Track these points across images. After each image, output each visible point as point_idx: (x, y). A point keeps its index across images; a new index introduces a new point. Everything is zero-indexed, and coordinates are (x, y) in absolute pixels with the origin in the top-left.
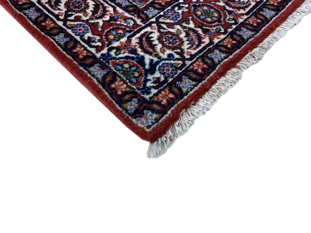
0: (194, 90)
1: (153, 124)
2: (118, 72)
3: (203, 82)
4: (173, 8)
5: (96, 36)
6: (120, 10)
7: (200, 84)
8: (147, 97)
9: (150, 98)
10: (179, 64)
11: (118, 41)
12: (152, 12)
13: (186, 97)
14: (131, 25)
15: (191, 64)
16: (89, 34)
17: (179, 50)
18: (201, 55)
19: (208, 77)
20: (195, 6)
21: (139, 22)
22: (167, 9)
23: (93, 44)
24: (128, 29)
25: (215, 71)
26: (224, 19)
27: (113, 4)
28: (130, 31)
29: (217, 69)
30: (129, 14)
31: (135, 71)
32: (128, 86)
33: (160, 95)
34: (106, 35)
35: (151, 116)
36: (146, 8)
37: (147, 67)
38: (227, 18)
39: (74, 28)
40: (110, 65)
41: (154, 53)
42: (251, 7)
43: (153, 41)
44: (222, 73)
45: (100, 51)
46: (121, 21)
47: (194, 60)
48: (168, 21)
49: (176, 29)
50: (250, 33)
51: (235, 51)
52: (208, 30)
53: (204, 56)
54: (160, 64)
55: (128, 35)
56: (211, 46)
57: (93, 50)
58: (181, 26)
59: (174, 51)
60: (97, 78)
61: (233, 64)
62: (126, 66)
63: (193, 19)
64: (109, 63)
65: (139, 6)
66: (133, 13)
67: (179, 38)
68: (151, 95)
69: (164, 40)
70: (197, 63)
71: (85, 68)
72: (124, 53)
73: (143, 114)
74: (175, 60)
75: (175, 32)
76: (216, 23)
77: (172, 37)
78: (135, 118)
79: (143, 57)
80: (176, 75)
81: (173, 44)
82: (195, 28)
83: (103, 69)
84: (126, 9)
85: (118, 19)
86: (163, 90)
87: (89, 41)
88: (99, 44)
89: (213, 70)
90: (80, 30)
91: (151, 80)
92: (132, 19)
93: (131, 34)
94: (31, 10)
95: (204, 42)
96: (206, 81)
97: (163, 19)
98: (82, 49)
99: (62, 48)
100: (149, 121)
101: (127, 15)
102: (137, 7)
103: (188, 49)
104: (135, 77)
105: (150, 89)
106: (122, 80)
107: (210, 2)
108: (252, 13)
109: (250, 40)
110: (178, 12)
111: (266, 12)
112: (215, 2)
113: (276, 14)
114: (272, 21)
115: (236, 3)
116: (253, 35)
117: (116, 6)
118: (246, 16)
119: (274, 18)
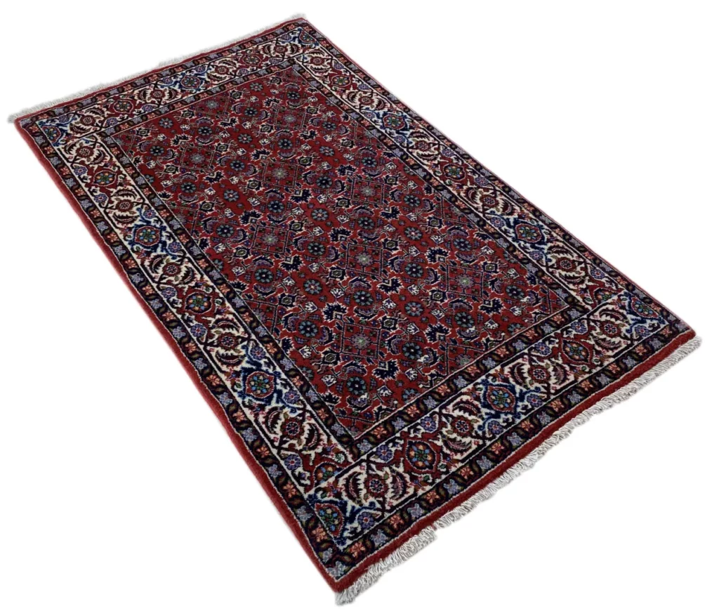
0: (385, 545)
1: (342, 575)
2: (320, 518)
3: (396, 538)
4: (387, 444)
5: (306, 472)
6: (334, 441)
7: (392, 540)
8: (341, 548)
9: (344, 549)
10: (378, 515)
11: (326, 480)
12: (365, 447)
13: (376, 552)
14: (342, 461)
15: (389, 518)
16: (300, 469)
17: (381, 499)
18: (401, 507)
19: (401, 534)
20: (411, 443)
21: (350, 459)
22: (381, 445)
23: (303, 482)
24: (338, 467)
25: (410, 528)
26: (436, 465)
27: (328, 431)
28: (339, 470)
29: (412, 526)
30: (342, 446)
31: (336, 518)
32: (327, 535)
33: (353, 547)
34: (316, 472)
35: (341, 567)
36: (360, 441)
37: (348, 514)
38: (440, 464)
39: (287, 460)
40: (315, 509)
41: (357, 499)
42: (470, 451)
43: (359, 484)
44: (416, 532)
45: (308, 491)
46: (332, 455)
47: (394, 512)
48: (379, 460)
49: (384, 472)
50: (458, 488)
51: (434, 508)
52: (416, 477)
53: (403, 510)
54: (361, 513)
55: (337, 474)
56: (414, 499)
57: (301, 489)
58: (390, 468)
59: (378, 499)
60: (301, 522)
61: (429, 522)
62: (329, 511)
63: (404, 462)
64: (314, 506)
65: (353, 436)
66: (346, 446)
67: (385, 484)
68: (345, 546)
69: (370, 484)
70: (395, 517)
71: (292, 509)
72: (330, 496)
73: (335, 565)
74: (375, 510)
75: (383, 476)
76: (427, 469)
77: (378, 482)
78: (328, 567)
79: (346, 503)
80: (373, 527)
81: (378, 490)
82: (403, 474)
83: (308, 513)
84: (339, 439)
85: (330, 452)
86: (357, 542)
87: (299, 478)
88: (308, 482)
89: (408, 527)
90: (293, 462)
91: (348, 530)
92: (343, 453)
93: (339, 473)
94: (248, 431)
95: (408, 493)
96: (398, 538)
97: (374, 457)
98: (292, 486)
99: (274, 482)
100: (339, 572)
101: (340, 447)
102: (352, 438)
103: (390, 498)
104: (334, 525)
105: (345, 540)
106: (323, 527)
107: (428, 439)
108: (468, 460)
109: (454, 497)
110: (391, 451)
111: (483, 462)
112: (434, 440)
113: (493, 467)
114: (485, 475)
115: (456, 443)
116: (459, 491)
117: (330, 434)
118: (460, 465)
119: (489, 472)
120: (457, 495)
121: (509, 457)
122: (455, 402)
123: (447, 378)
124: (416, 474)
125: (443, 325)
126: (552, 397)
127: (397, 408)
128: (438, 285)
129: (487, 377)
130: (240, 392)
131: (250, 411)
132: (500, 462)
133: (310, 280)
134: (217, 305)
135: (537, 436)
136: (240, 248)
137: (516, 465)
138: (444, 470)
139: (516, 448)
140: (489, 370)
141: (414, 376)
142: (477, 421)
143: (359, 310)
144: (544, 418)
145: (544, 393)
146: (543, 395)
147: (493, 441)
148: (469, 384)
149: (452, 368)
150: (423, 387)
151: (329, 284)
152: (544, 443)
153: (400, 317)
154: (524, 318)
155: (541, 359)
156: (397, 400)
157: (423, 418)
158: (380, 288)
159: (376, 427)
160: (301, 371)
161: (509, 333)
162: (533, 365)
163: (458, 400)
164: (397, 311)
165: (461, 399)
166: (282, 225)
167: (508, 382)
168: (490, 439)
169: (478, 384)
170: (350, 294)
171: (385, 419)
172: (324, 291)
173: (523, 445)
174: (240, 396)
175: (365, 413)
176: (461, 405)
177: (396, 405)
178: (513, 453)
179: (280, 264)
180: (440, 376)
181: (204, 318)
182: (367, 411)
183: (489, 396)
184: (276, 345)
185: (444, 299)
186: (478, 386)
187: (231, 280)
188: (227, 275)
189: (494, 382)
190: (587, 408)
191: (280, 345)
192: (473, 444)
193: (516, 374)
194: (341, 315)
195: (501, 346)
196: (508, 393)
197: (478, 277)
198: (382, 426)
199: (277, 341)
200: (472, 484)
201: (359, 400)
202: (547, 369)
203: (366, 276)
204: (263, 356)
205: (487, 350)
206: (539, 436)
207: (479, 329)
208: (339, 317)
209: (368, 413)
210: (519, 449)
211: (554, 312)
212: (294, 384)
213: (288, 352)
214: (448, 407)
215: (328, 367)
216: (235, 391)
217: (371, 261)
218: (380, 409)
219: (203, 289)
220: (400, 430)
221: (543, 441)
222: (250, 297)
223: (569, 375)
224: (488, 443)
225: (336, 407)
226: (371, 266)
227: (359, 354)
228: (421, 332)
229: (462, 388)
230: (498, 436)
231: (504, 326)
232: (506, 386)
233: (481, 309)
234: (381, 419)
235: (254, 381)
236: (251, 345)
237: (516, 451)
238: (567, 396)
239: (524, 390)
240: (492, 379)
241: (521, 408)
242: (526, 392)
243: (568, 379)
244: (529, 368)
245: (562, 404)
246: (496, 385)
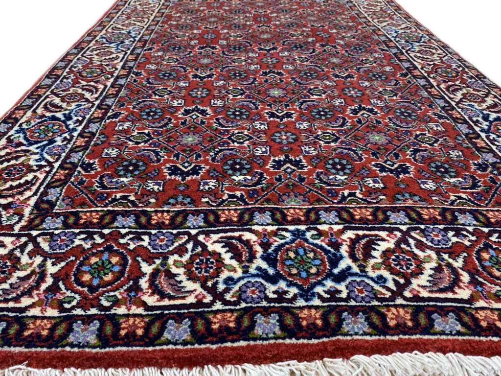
4: (80, 233)
6: (32, 201)
20: (109, 248)
21: (17, 227)
22: (72, 230)
26: (104, 292)
27: (41, 190)
30: (32, 209)
36: (57, 215)
38: (112, 294)
42: (178, 302)
46: (8, 213)
48: (44, 245)
49: (31, 261)
50: (92, 339)
52: (57, 290)
56: (12, 314)
58: (44, 261)
63: (70, 263)
65: (56, 207)
66: (35, 212)
67: (10, 274)
75: (23, 263)
76: (86, 289)
82: (49, 276)
84: (40, 203)
85: (11, 208)
92: (21, 216)
95: (19, 302)
97: (45, 239)
101: (28, 210)
102: (53, 208)
107: (138, 256)
108: (158, 312)
109: (68, 349)
110: (73, 242)
111: (177, 328)
112: (144, 260)
113: (185, 343)
114: (158, 348)
115: (172, 281)
116: (88, 345)
117: (39, 194)
118: (141, 311)
119: (170, 347)
120: (76, 350)
121: (229, 344)
122: (229, 234)
123: (250, 207)
124: (62, 287)
125: (304, 161)
126: (399, 301)
127: (146, 206)
128: (339, 131)
129: (308, 230)
130: (22, 129)
131: (5, 143)
132: (205, 343)
133: (204, 89)
134: (103, 78)
135: (314, 341)
136: (173, 58)
137: (229, 367)
138: (106, 304)
139: (255, 339)
140: (320, 224)
141: (209, 188)
142: (235, 270)
143: (222, 119)
144: (355, 322)
145: (388, 289)
146: (384, 291)
147: (227, 307)
148: (273, 225)
149: (268, 201)
150: (207, 202)
151: (217, 96)
152: (319, 363)
153: (258, 138)
154: (434, 195)
155: (420, 245)
156: (157, 199)
157: (164, 231)
158: (267, 113)
159: (91, 211)
160: (97, 136)
161: (394, 199)
162: (401, 248)
163: (237, 234)
164: (261, 133)
165: (240, 236)
166: (228, 57)
167: (337, 250)
168: (226, 303)
169: (287, 230)
170: (229, 107)
171: (116, 209)
172: (206, 98)
173: (272, 342)
174: (17, 131)
175: (102, 193)
176: (234, 241)
177: (150, 203)
178: (243, 343)
179: (192, 74)
180: (244, 201)
181: (80, 80)
182: (106, 193)
183: (288, 250)
184: (105, 113)
185: (332, 142)
186: (284, 233)
187: (137, 69)
188: (138, 66)
189: (314, 239)
190: (465, 354)
191: (109, 114)
192: (193, 296)
193: (360, 246)
194: (198, 116)
195: (366, 207)
196: (322, 260)
197: (399, 140)
198: (101, 214)
199: (111, 111)
200: (118, 348)
201: (114, 180)
202: (422, 262)
203: (262, 102)
204: (82, 115)
205: (339, 203)
206: (318, 344)
207: (351, 181)
208: (194, 117)
209: (105, 195)
210: (259, 342)
211: (493, 206)
212: (75, 142)
213: (108, 121)
214: (212, 235)
215: (127, 142)
216: (20, 126)
217: (283, 95)
218: (124, 198)
219: (108, 68)
220: (117, 227)
221: (321, 358)
222: (136, 81)
223: (460, 287)
224: (218, 306)
225: (83, 175)
226: (277, 98)
227: (173, 148)
228: (269, 157)
229: (257, 224)
230: (243, 305)
231: (392, 191)
232: (327, 252)
233: (374, 165)
234: (112, 206)
235: (47, 127)
236: (86, 106)
237: (252, 343)
238: (433, 312)
239: (355, 269)
240: (313, 235)
241: (326, 289)
242: (356, 274)
243: (455, 293)
244: (390, 248)
245: (411, 320)
246: (313, 244)
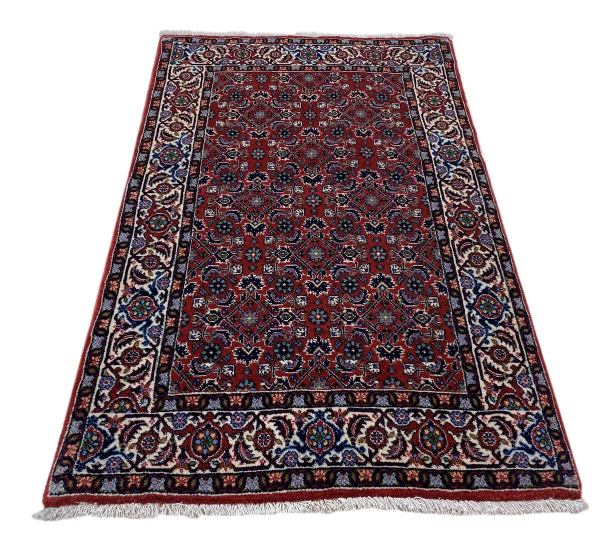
0: (108, 494)
1: (56, 494)
2: (84, 438)
3: (121, 495)
4: (189, 415)
5: (108, 397)
6: (152, 386)
7: (117, 494)
8: (75, 472)
9: (76, 475)
10: (126, 467)
11: (116, 413)
12: (170, 406)
13: (96, 494)
14: (141, 406)
15: (133, 475)
16: (106, 392)
17: (142, 456)
18: (149, 473)
19: (128, 495)
20: (208, 427)
21: (149, 409)
22: (184, 412)
23: (99, 402)
24: (135, 408)
25: (140, 495)
26: (211, 459)
27: (155, 375)
28: (133, 411)
29: (143, 494)
30: (154, 394)
32: (76, 455)
33: (84, 478)
34: (115, 402)
35: (61, 488)
36: (171, 399)
38: (215, 460)
39: (105, 378)
40: (87, 430)
41: (124, 444)
42: (251, 465)
43: (137, 432)
44: (143, 501)
45: (95, 413)
46: (140, 396)
47: (140, 473)
48: (170, 424)
49: (165, 436)
50: (210, 489)
51: (173, 493)
52: (185, 458)
53: (148, 476)
54: (116, 456)
55: (129, 413)
56: (166, 473)
57: (93, 407)
58: (173, 436)
59: (139, 454)
60: (69, 432)
61: (161, 500)
62: (95, 438)
63: (188, 438)
64: (88, 426)
65: (169, 391)
66: (157, 396)
67: (156, 446)
68: (79, 473)
69: (145, 438)
70: (137, 477)
71: (72, 418)
72: (107, 427)
73: (58, 482)
74: (128, 461)
75: (161, 438)
76: (201, 457)
77: (153, 441)
78: (53, 480)
79: (113, 441)
80: (113, 474)
81: (146, 447)
82: (178, 447)
83: (79, 429)
84: (157, 387)
85: (141, 392)
86: (90, 476)
87: (99, 397)
88: (102, 405)
89: (139, 493)
90: (107, 383)
91: (94, 462)
92: (149, 400)
93: (131, 414)
94: (100, 339)
95: (167, 465)
96: (124, 496)
97: (169, 419)
98: (89, 401)
99: (80, 388)
100: (56, 490)
101: (151, 394)
102: (167, 392)
103: (149, 460)
104: (88, 451)
105: (84, 468)
106: (78, 447)
107: (226, 432)
108: (241, 472)
109: (200, 494)
110: (186, 422)
111: (252, 482)
112: (230, 436)
113: (256, 491)
114: (243, 494)
115: (247, 451)
116: (208, 492)
117: (154, 379)
118: (232, 471)
119: (249, 493)
120: (203, 495)
121: (278, 492)
122: (278, 415)
123: (291, 391)
124: (187, 455)
125: (330, 344)
126: (369, 465)
127: (226, 390)
128: (359, 308)
129: (326, 411)
130: (123, 306)
131: (115, 324)
132: (266, 491)
133: (257, 248)
134: (170, 231)
135: (320, 490)
136: (227, 197)
137: (279, 503)
138: (213, 467)
139: (291, 489)
140: (334, 406)
141: (265, 372)
142: (281, 443)
143: (273, 293)
144: (343, 478)
145: (364, 456)
146: (362, 458)
147: (277, 469)
148: (305, 407)
149: (303, 385)
150: (264, 386)
151: (268, 259)
152: (321, 501)
153: (299, 317)
154: (410, 380)
155: (391, 425)
156: (232, 384)
157: (239, 412)
158: (307, 284)
159: (192, 396)
160: (181, 315)
161: (383, 384)
162: (378, 426)
163: (283, 415)
164: (301, 310)
165: (285, 416)
166: (276, 194)
167: (341, 427)
168: (277, 466)
169: (313, 412)
170: (278, 276)
171: (207, 393)
172: (259, 263)
173: (299, 490)
174: (119, 309)
175: (196, 378)
176: (281, 421)
177: (228, 387)
178: (285, 491)
179: (245, 224)
180: (287, 385)
181: (151, 236)
182: (199, 378)
183: (312, 428)
184: (182, 285)
185: (352, 322)
186: (311, 414)
187: (197, 217)
188: (198, 212)
189: (329, 419)
190: (393, 497)
191: (185, 287)
192: (259, 461)
193: (355, 425)
194: (254, 289)
195: (364, 391)
196: (332, 436)
197: (401, 320)
198: (199, 397)
199: (186, 282)
200: (224, 494)
201: (202, 365)
202: (388, 437)
203: (304, 268)
204: (164, 288)
205: (348, 387)
206: (322, 492)
207: (359, 366)
208: (251, 289)
209: (198, 380)
210: (293, 491)
211: (446, 391)
212: (166, 322)
213: (186, 296)
214: (268, 416)
215: (204, 323)
216: (120, 302)
217: (321, 258)
218: (211, 383)
219: (171, 214)
220: (210, 409)
221: (323, 499)
222: (199, 237)
223: (404, 455)
224: (272, 468)
225: (180, 360)
226: (316, 262)
227: (237, 328)
228: (306, 339)
229: (295, 407)
230: (286, 468)
231: (384, 377)
232: (335, 429)
233: (377, 349)
234: (204, 391)
235: (140, 303)
236: (165, 274)
237: (289, 491)
238: (384, 473)
239: (349, 443)
240: (329, 415)
241: (331, 456)
242: (349, 446)
243: (400, 459)
244: (371, 426)
245: (372, 477)
246: (327, 423)
